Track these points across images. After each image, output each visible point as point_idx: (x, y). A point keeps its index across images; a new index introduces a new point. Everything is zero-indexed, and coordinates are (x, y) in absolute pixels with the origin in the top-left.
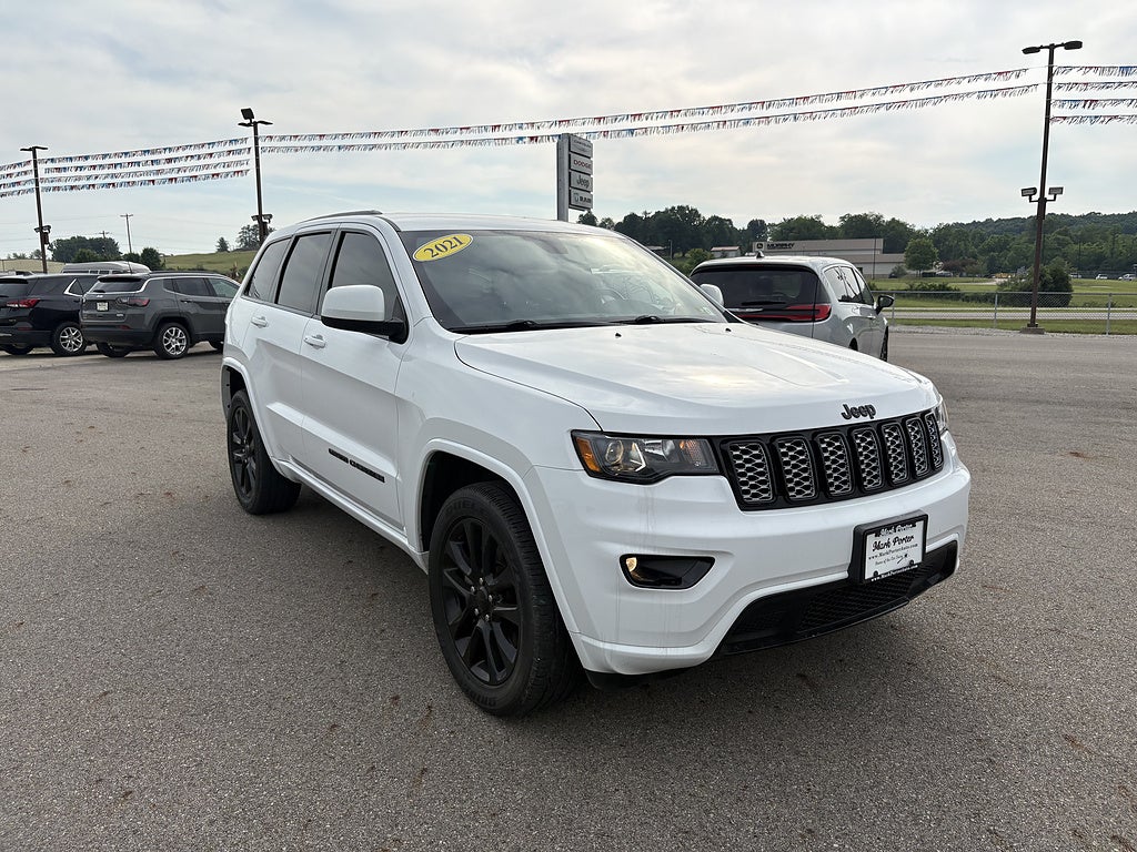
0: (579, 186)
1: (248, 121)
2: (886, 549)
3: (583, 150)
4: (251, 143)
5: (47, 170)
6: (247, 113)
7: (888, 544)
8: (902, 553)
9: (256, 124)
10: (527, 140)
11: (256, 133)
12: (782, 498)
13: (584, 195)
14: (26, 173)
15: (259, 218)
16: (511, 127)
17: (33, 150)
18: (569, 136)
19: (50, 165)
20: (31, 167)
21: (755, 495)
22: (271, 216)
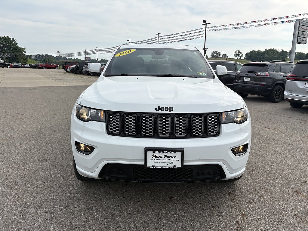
0: (302, 36)
1: (204, 23)
2: (159, 158)
3: (305, 24)
4: (204, 29)
5: (161, 39)
6: (204, 21)
7: (161, 157)
8: (170, 162)
9: (206, 24)
10: (285, 22)
11: (206, 26)
12: (122, 133)
13: (305, 39)
14: (156, 40)
15: (204, 49)
16: (280, 18)
17: (158, 34)
18: (300, 20)
19: (161, 38)
20: (157, 38)
21: (114, 131)
22: (207, 48)
